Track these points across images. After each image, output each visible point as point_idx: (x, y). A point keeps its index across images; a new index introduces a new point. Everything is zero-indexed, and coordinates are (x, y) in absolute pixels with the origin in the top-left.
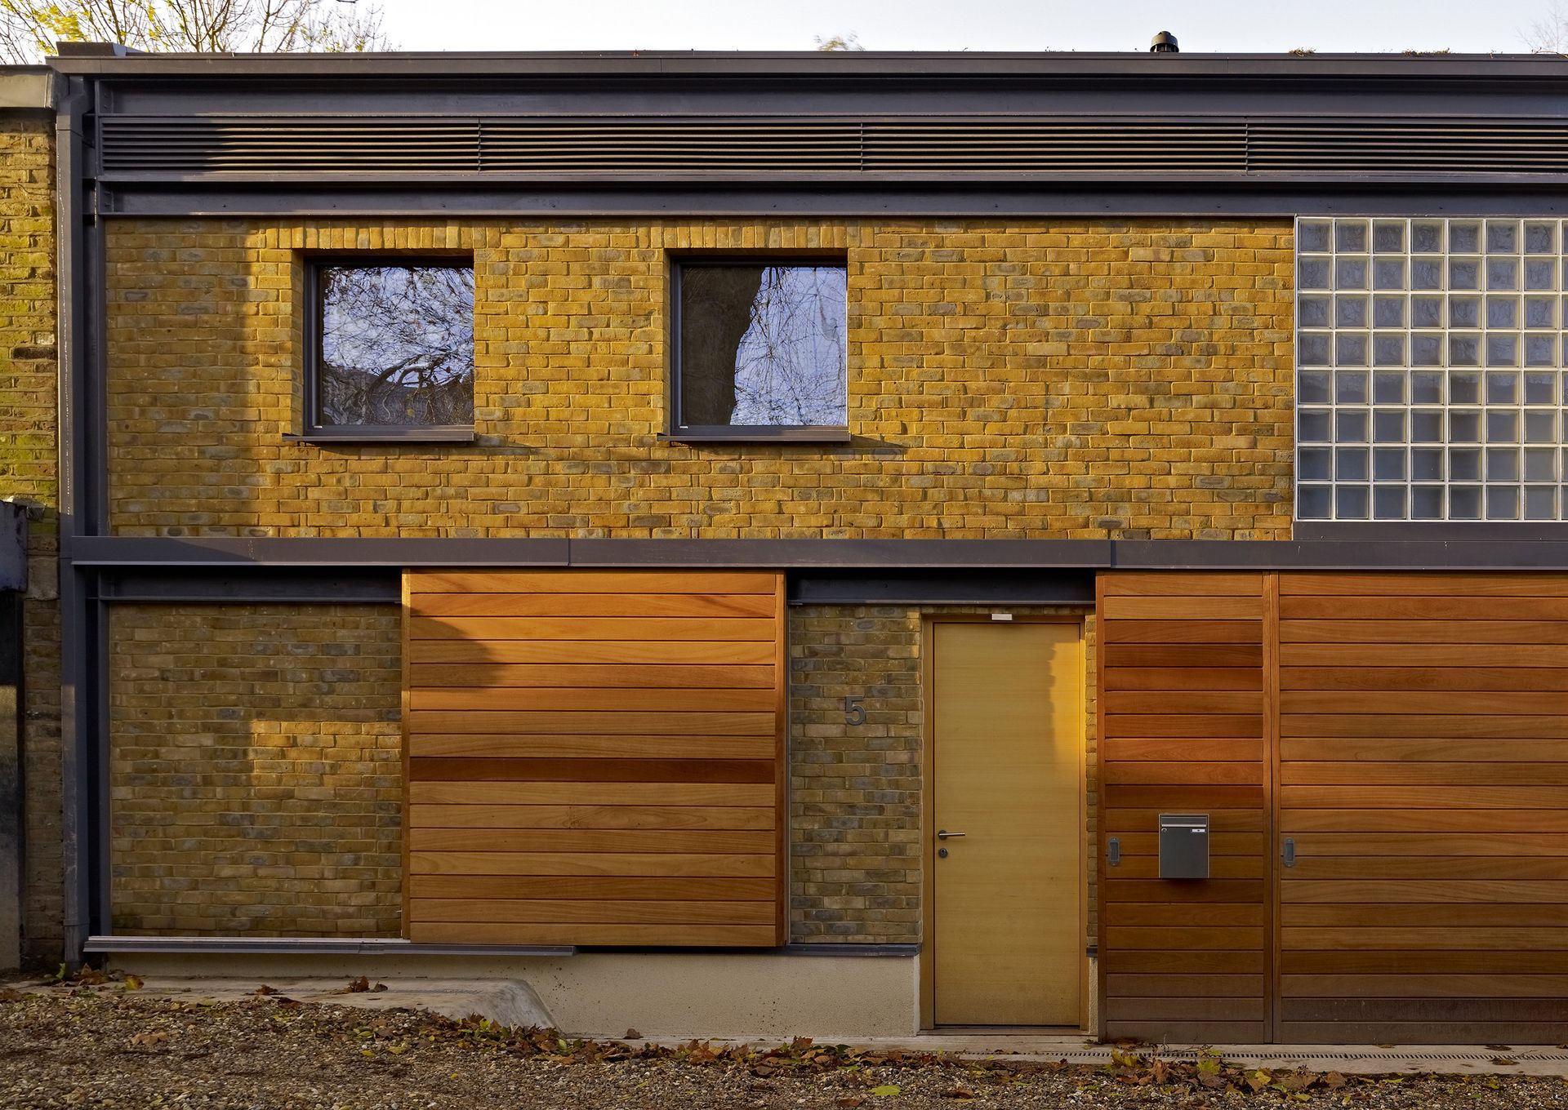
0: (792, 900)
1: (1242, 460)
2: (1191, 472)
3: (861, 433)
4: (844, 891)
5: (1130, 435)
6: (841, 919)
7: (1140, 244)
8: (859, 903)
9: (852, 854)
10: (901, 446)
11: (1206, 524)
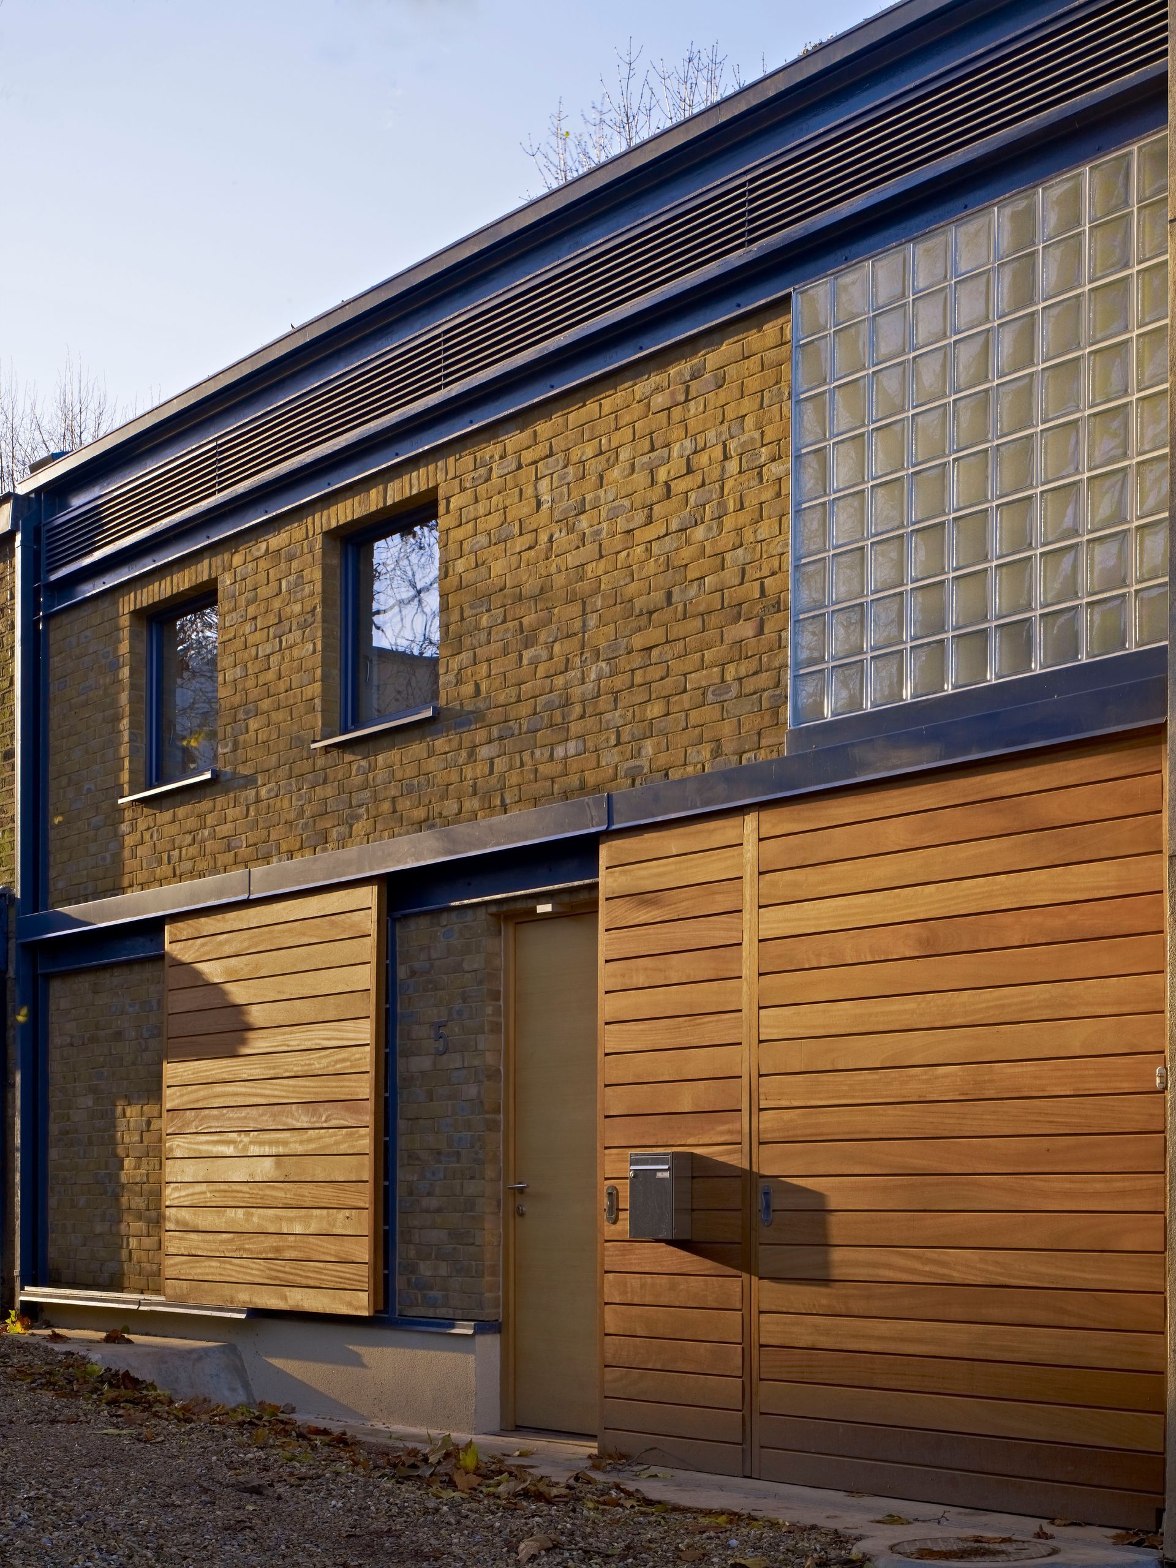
0: (399, 1264)
1: (749, 654)
2: (704, 684)
3: (447, 704)
4: (433, 1256)
5: (650, 648)
6: (432, 1289)
7: (658, 389)
8: (443, 1269)
9: (439, 1210)
10: (474, 712)
11: (717, 753)
